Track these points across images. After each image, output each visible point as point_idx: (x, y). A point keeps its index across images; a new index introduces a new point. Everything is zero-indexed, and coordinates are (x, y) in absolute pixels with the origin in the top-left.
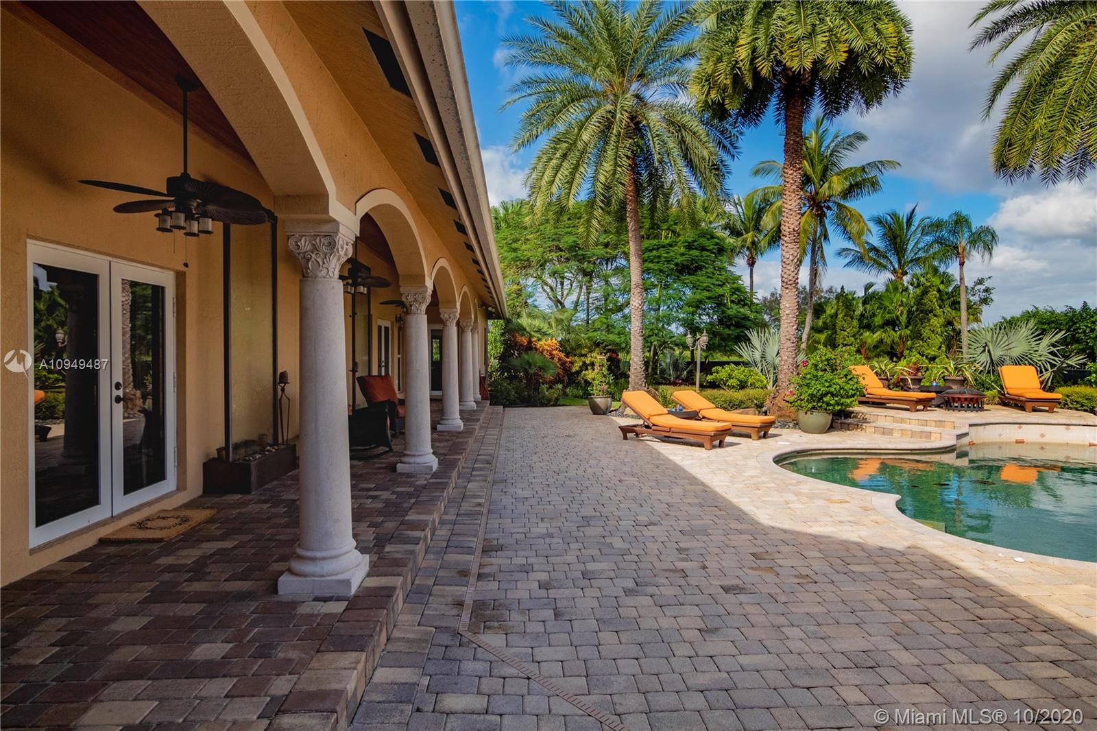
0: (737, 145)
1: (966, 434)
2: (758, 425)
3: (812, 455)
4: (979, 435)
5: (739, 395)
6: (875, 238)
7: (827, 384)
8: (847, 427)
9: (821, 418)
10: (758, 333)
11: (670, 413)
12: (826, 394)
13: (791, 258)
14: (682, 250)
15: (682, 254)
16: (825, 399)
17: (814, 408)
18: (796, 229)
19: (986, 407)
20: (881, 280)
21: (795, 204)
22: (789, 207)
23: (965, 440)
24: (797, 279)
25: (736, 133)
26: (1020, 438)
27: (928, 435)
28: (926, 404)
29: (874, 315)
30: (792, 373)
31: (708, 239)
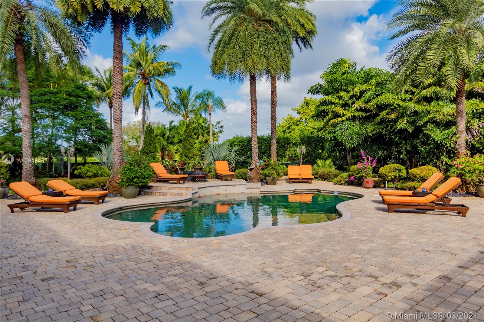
0: (89, 41)
1: (197, 192)
2: (98, 196)
3: (126, 209)
4: (202, 193)
5: (93, 181)
6: (174, 97)
7: (135, 173)
8: (147, 194)
9: (132, 190)
10: (105, 146)
12: (134, 178)
13: (118, 107)
14: (65, 96)
15: (65, 99)
16: (134, 180)
17: (129, 185)
18: (120, 92)
19: (208, 180)
20: (177, 119)
21: (119, 78)
22: (116, 80)
23: (197, 195)
24: (121, 118)
25: (89, 35)
26: (218, 192)
27: (181, 194)
28: (184, 179)
29: (174, 137)
30: (120, 167)
31: (82, 90)
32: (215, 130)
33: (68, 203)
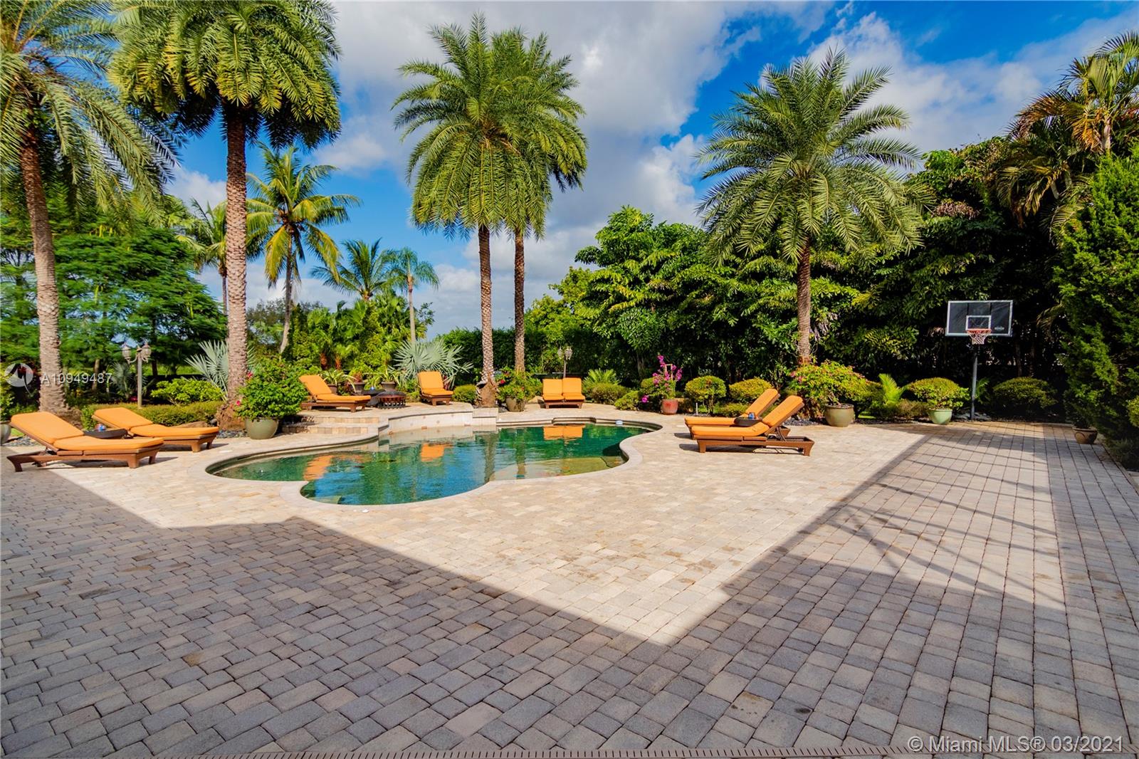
0: (178, 151)
1: (387, 426)
2: (198, 437)
3: (254, 459)
4: (396, 426)
5: (189, 409)
6: (347, 262)
7: (271, 393)
8: (295, 430)
9: (267, 424)
10: (213, 345)
11: (85, 434)
12: (270, 403)
13: (237, 274)
14: (129, 251)
15: (129, 256)
16: (270, 407)
17: (260, 416)
18: (241, 247)
19: (407, 404)
20: (351, 299)
21: (239, 223)
22: (234, 225)
23: (386, 431)
24: (245, 294)
25: (178, 139)
26: (424, 425)
27: (358, 430)
28: (364, 404)
29: (345, 330)
30: (242, 384)
31: (165, 242)
32: (420, 319)
33: (137, 451)
